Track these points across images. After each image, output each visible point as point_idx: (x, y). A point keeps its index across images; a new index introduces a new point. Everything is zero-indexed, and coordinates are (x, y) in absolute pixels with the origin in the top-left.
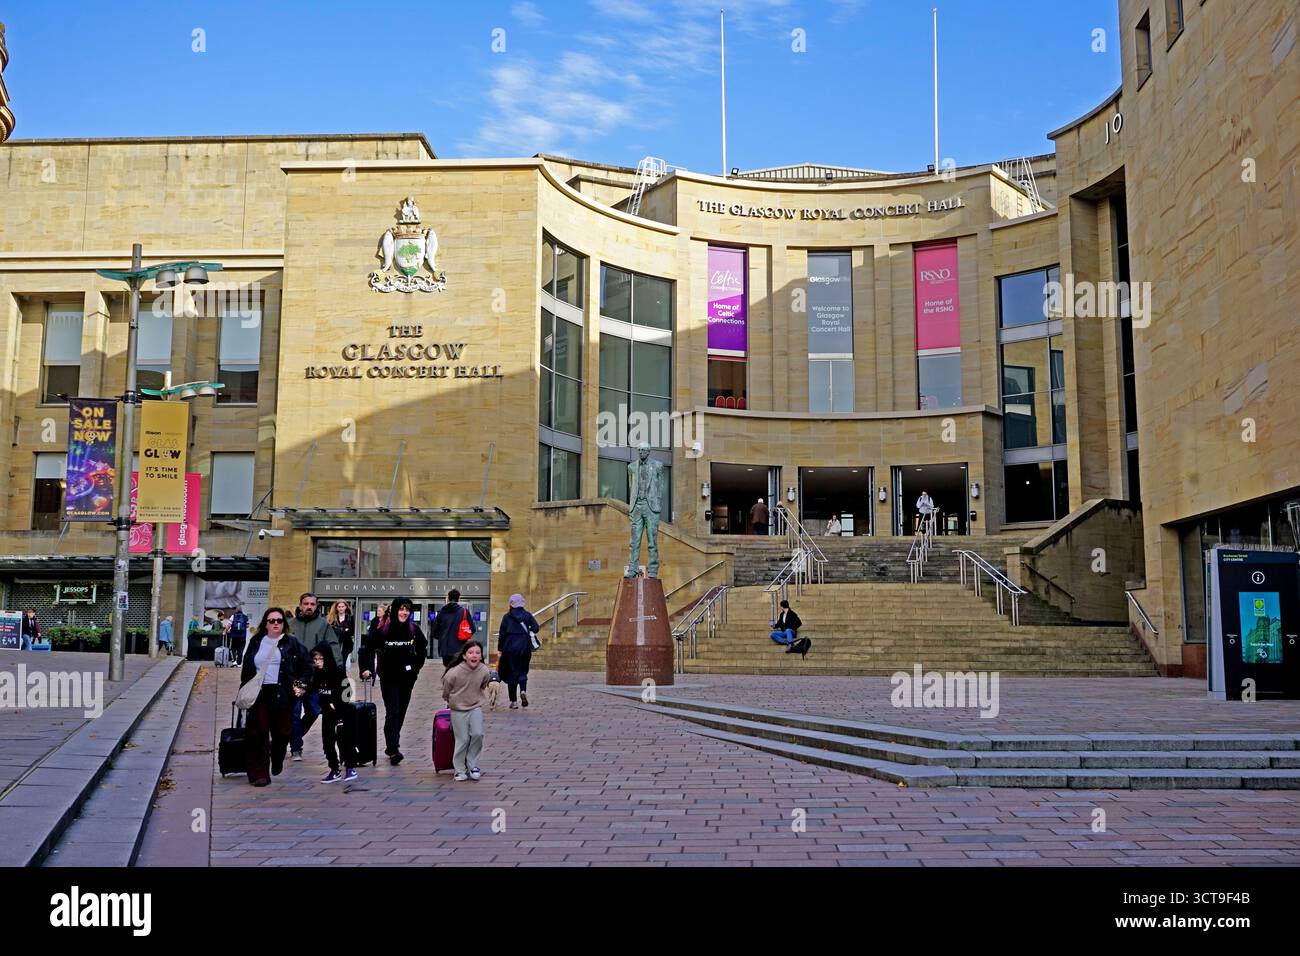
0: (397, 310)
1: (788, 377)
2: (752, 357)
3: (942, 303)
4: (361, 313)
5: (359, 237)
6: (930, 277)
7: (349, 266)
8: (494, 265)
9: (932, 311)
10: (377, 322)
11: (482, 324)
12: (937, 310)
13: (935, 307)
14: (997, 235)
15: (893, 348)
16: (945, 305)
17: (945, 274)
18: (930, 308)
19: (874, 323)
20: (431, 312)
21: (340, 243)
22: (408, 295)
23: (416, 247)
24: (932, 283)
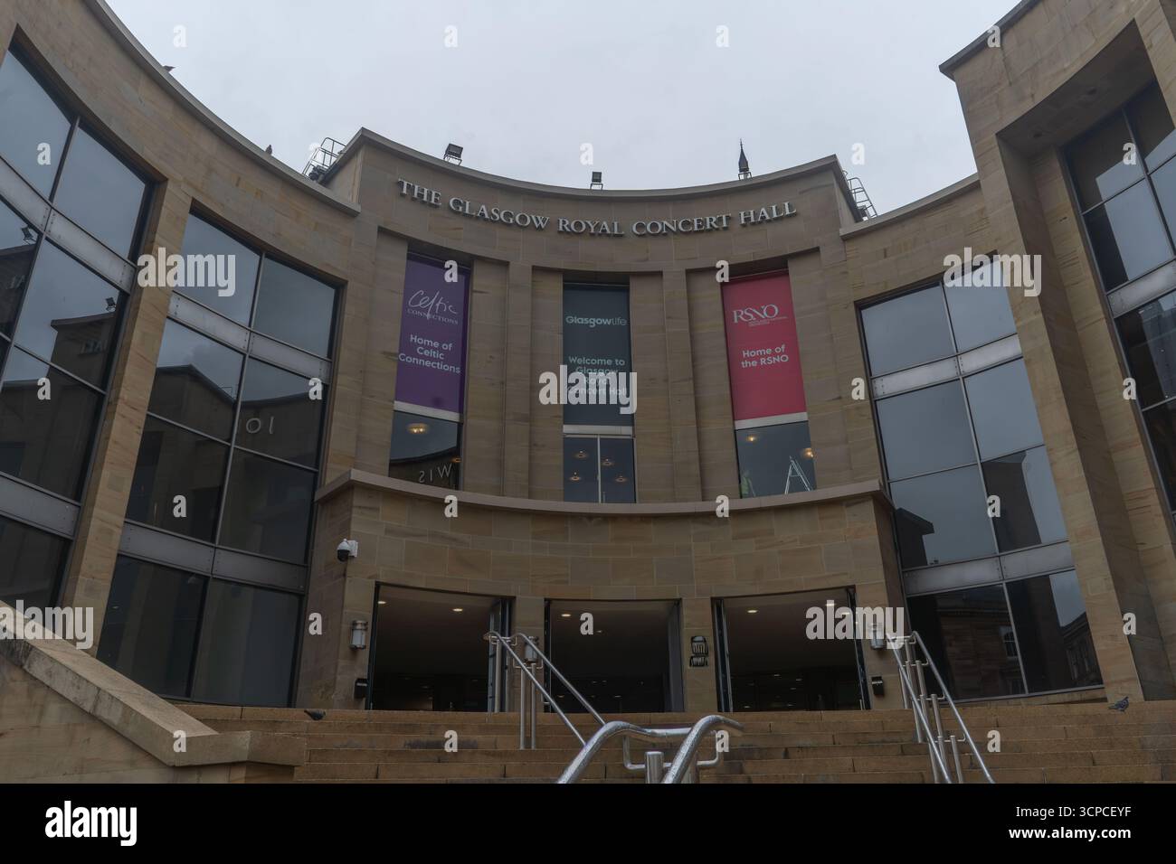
1: (530, 458)
2: (471, 422)
3: (769, 351)
6: (748, 317)
9: (754, 363)
12: (763, 361)
13: (757, 358)
14: (851, 246)
15: (697, 415)
16: (774, 354)
17: (771, 311)
18: (750, 359)
19: (666, 381)
24: (751, 325)
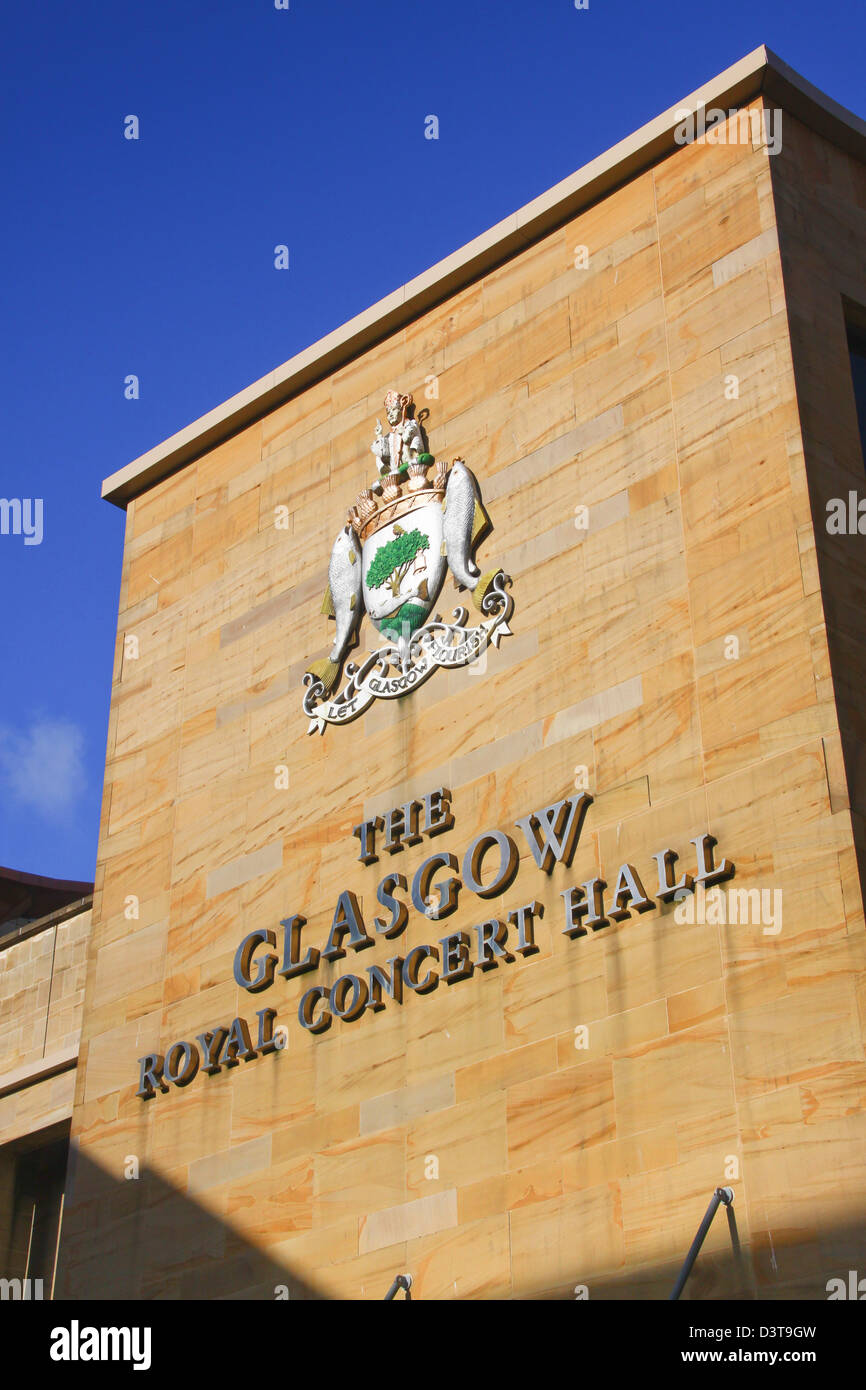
0: (377, 769)
4: (279, 822)
5: (278, 591)
7: (256, 689)
8: (654, 478)
10: (324, 834)
11: (637, 701)
20: (470, 733)
21: (234, 631)
22: (407, 700)
23: (416, 533)
